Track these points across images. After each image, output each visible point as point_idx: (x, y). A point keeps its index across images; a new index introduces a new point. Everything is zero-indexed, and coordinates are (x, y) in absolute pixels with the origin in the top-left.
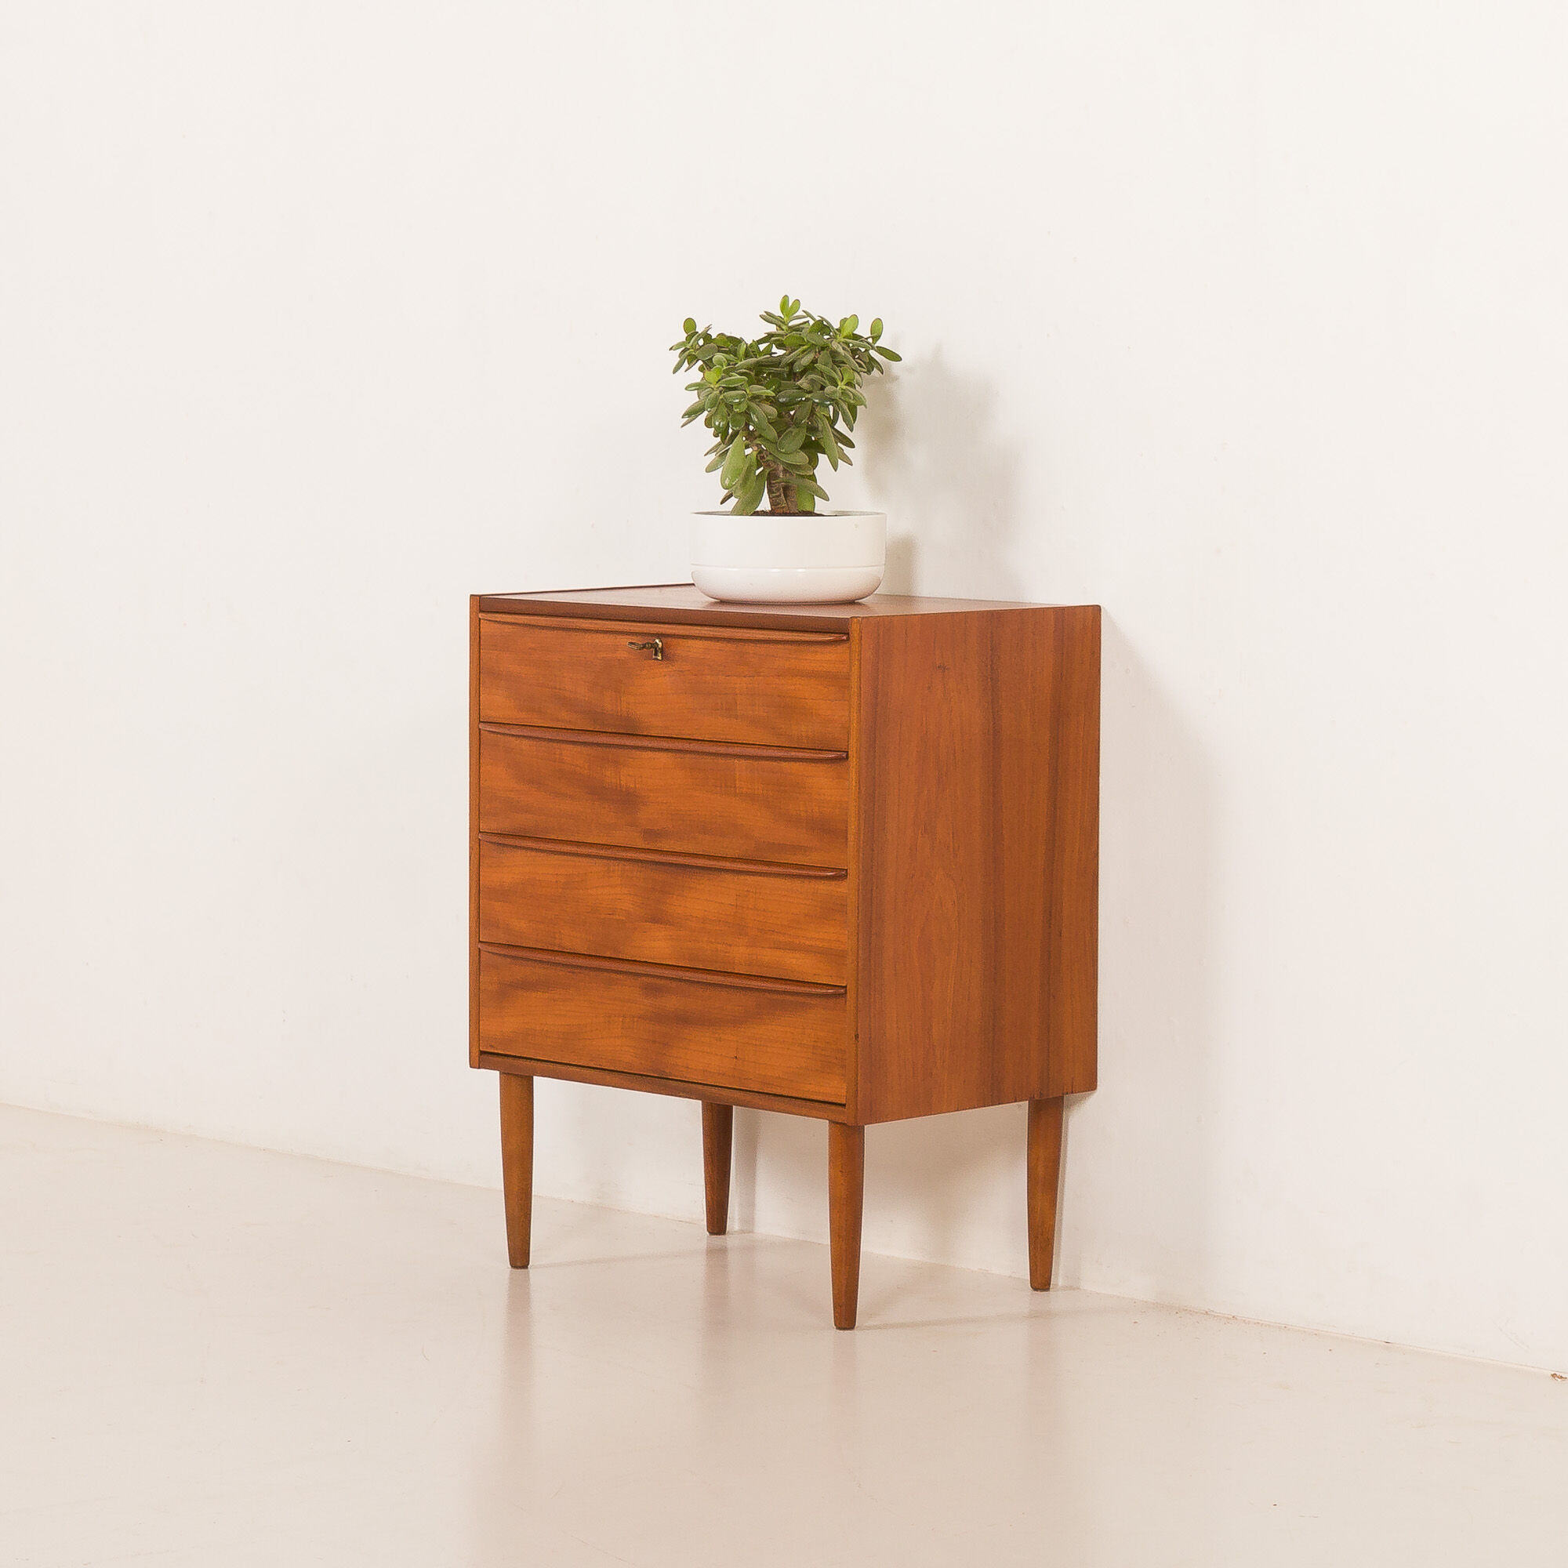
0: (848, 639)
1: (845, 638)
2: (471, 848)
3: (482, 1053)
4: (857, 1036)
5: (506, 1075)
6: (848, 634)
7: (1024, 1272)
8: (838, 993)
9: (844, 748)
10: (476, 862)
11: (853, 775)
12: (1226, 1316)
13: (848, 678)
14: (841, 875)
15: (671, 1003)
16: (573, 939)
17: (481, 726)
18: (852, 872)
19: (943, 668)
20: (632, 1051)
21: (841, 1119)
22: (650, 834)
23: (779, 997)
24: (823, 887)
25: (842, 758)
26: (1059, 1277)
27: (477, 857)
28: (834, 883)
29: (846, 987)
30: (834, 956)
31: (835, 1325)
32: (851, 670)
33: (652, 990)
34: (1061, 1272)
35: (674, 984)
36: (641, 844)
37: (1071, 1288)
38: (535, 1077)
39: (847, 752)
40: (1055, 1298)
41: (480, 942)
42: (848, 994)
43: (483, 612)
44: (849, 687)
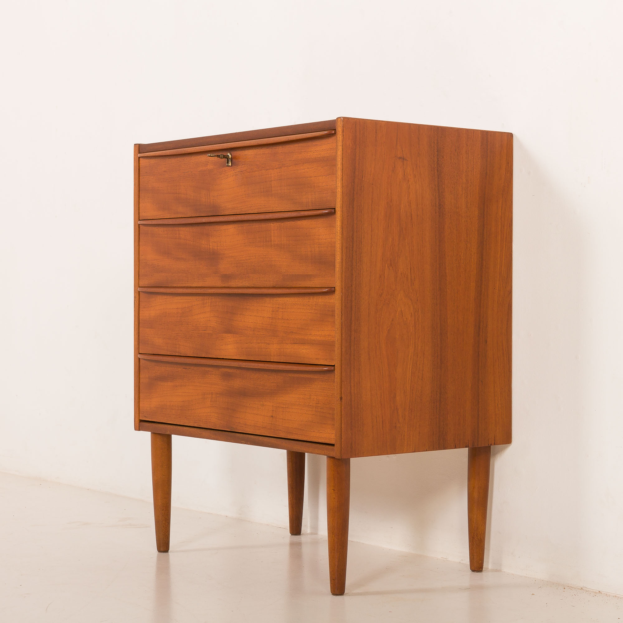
0: (335, 133)
1: (333, 132)
2: (135, 297)
3: (141, 421)
4: (341, 398)
5: (155, 434)
6: (335, 130)
7: (467, 560)
8: (331, 369)
9: (333, 206)
10: (137, 305)
11: (338, 223)
12: (595, 591)
13: (334, 159)
14: (331, 291)
15: (237, 383)
16: (186, 348)
17: (139, 222)
18: (338, 289)
19: (403, 159)
20: (216, 415)
21: (332, 454)
22: (226, 277)
23: (296, 375)
24: (321, 300)
25: (332, 212)
26: (489, 562)
27: (138, 302)
28: (327, 297)
29: (334, 366)
30: (327, 346)
31: (331, 593)
32: (337, 153)
33: (227, 376)
34: (490, 560)
35: (238, 371)
36: (219, 284)
37: (497, 571)
38: (172, 435)
39: (335, 209)
40: (486, 577)
41: (140, 353)
42: (336, 370)
43: (140, 153)
44: (335, 165)
